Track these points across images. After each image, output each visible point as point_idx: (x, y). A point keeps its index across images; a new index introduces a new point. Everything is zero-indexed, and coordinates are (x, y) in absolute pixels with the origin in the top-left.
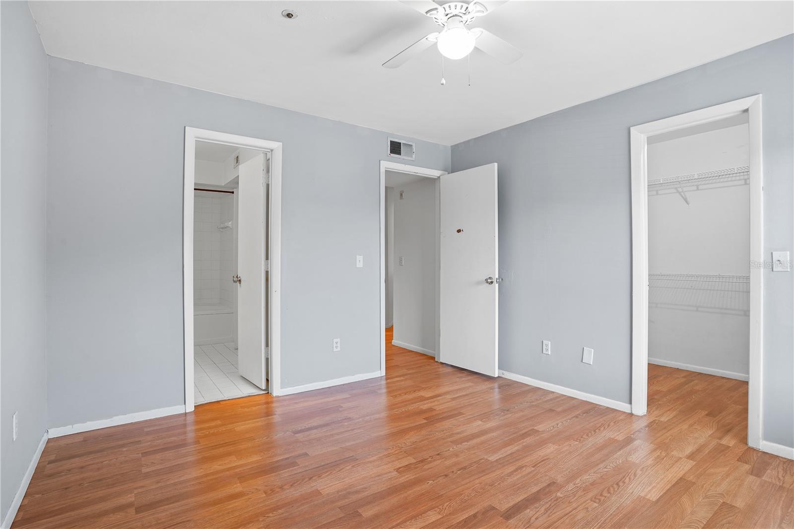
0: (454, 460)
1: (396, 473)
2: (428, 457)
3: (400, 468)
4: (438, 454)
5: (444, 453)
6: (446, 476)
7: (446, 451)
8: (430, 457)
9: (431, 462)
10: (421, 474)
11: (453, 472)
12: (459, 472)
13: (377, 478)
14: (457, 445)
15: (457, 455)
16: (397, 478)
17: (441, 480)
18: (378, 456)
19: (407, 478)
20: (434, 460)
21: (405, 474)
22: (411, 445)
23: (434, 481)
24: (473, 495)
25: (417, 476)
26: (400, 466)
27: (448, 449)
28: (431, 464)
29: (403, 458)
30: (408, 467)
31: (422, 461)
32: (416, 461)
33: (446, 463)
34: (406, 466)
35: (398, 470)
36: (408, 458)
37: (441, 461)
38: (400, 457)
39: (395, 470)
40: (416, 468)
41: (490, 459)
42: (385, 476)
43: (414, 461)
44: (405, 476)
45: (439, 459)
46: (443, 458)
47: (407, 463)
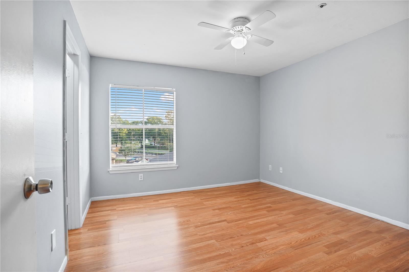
0: (234, 243)
1: (267, 238)
2: (249, 246)
3: (265, 241)
4: (243, 247)
5: (239, 247)
6: (242, 235)
7: (237, 249)
8: (248, 246)
9: (248, 243)
10: (254, 237)
11: (238, 237)
12: (235, 236)
13: (276, 236)
14: (229, 252)
15: (232, 245)
16: (266, 236)
17: (244, 234)
18: (279, 249)
19: (260, 236)
20: (245, 243)
21: (262, 238)
22: (259, 255)
23: (248, 234)
24: (233, 227)
25: (256, 236)
26: (265, 242)
27: (235, 250)
28: (248, 241)
29: (264, 246)
30: (261, 241)
31: (253, 244)
32: (256, 244)
33: (240, 241)
34: (261, 242)
35: (266, 240)
36: (261, 246)
37: (242, 243)
38: (265, 247)
39: (268, 240)
40: (256, 240)
41: (215, 241)
42: (272, 237)
43: (258, 244)
44: (262, 237)
45: (243, 244)
46: (241, 244)
47: (261, 243)
